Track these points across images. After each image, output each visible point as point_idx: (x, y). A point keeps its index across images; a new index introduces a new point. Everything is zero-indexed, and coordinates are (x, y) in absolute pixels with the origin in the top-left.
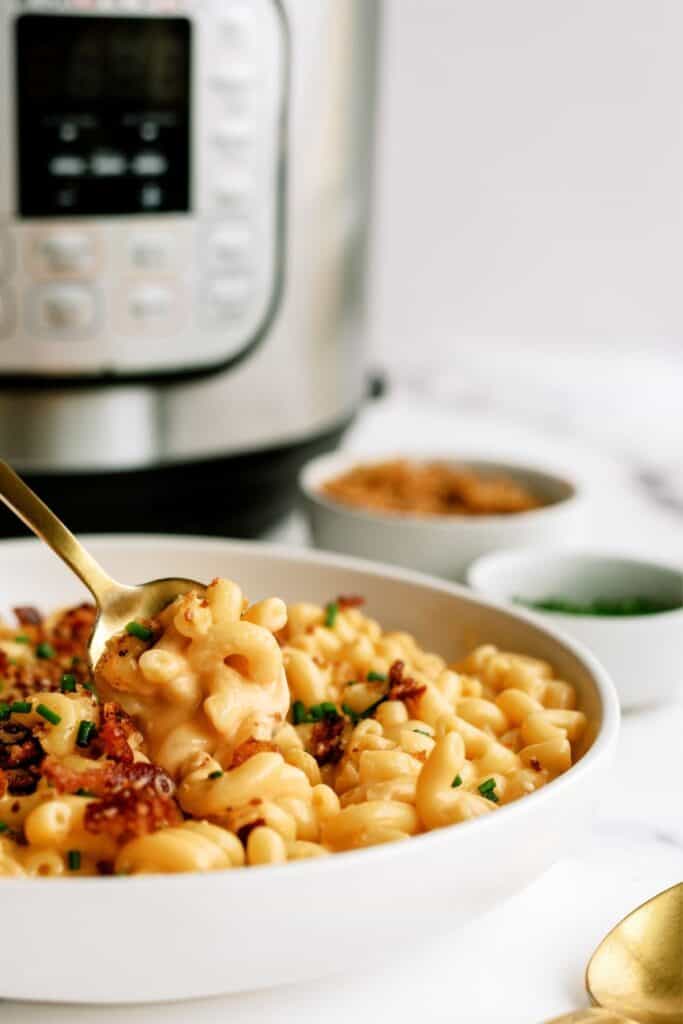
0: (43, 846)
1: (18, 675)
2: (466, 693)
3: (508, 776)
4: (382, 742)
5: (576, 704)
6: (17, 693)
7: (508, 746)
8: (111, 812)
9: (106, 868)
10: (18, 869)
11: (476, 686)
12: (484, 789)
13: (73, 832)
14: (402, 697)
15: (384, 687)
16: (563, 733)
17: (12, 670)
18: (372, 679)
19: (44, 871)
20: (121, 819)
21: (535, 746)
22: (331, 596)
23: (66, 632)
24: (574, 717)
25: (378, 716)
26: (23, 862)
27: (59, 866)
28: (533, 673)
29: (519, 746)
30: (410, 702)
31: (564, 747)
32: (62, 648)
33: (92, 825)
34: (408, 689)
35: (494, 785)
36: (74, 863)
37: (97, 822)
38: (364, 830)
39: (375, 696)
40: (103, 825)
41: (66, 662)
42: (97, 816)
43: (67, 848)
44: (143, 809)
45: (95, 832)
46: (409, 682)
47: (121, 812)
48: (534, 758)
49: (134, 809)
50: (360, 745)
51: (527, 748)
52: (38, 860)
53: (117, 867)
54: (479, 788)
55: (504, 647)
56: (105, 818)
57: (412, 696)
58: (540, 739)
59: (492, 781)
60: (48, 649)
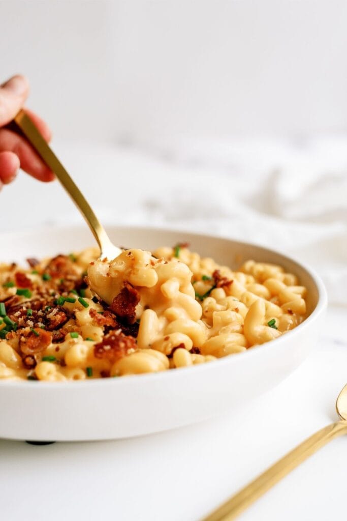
0: (74, 367)
1: (38, 289)
2: (247, 282)
3: (279, 318)
4: (219, 307)
5: (299, 283)
6: (38, 297)
7: (276, 304)
8: (107, 348)
9: (105, 374)
10: (64, 378)
11: (251, 279)
12: (271, 324)
13: (89, 359)
14: (222, 286)
15: (213, 283)
16: (299, 297)
17: (35, 286)
18: (204, 279)
19: (76, 378)
20: (113, 351)
21: (288, 304)
22: (174, 244)
23: (54, 268)
24: (301, 289)
25: (212, 295)
26: (66, 375)
27: (83, 375)
28: (275, 271)
29: (280, 304)
30: (226, 287)
31: (302, 303)
32: (54, 275)
33: (99, 355)
34: (226, 282)
35: (275, 322)
36: (89, 373)
37: (101, 353)
38: (224, 347)
39: (209, 287)
40: (105, 354)
41: (57, 281)
42: (101, 350)
43: (86, 367)
44: (122, 345)
45: (101, 358)
46: (225, 279)
47: (112, 347)
48: (289, 309)
49: (118, 346)
50: (208, 309)
51: (284, 305)
52: (73, 373)
53: (112, 373)
54: (268, 323)
55: (258, 261)
56: (104, 351)
57: (227, 285)
58: (290, 300)
59: (274, 320)
60: (48, 276)
